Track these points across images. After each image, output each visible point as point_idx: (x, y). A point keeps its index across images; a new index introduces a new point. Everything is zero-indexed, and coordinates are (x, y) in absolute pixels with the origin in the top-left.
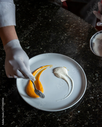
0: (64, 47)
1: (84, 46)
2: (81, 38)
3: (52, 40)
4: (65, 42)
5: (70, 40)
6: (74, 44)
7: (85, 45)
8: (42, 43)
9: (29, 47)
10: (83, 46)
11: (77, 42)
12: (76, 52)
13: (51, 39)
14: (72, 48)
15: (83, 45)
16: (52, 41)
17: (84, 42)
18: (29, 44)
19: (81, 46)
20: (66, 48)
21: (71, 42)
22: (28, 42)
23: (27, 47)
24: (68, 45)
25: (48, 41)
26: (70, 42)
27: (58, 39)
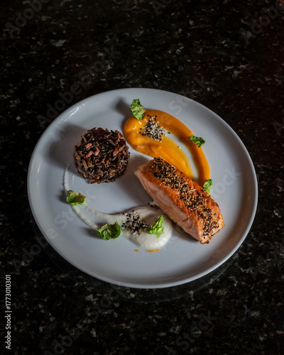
0: (176, 63)
1: (239, 75)
2: (237, 45)
3: (141, 32)
4: (181, 48)
5: (201, 44)
6: (211, 62)
7: (244, 70)
8: (107, 37)
9: (64, 41)
10: (236, 73)
11: (221, 56)
12: (208, 89)
13: (141, 30)
14: (199, 71)
15: (239, 70)
16: (142, 35)
17: (244, 59)
18: (64, 32)
19: (232, 71)
20: (181, 68)
21: (203, 51)
22: (64, 24)
23: (57, 39)
24: (188, 61)
25: (128, 34)
26: (199, 50)
27: (162, 35)
